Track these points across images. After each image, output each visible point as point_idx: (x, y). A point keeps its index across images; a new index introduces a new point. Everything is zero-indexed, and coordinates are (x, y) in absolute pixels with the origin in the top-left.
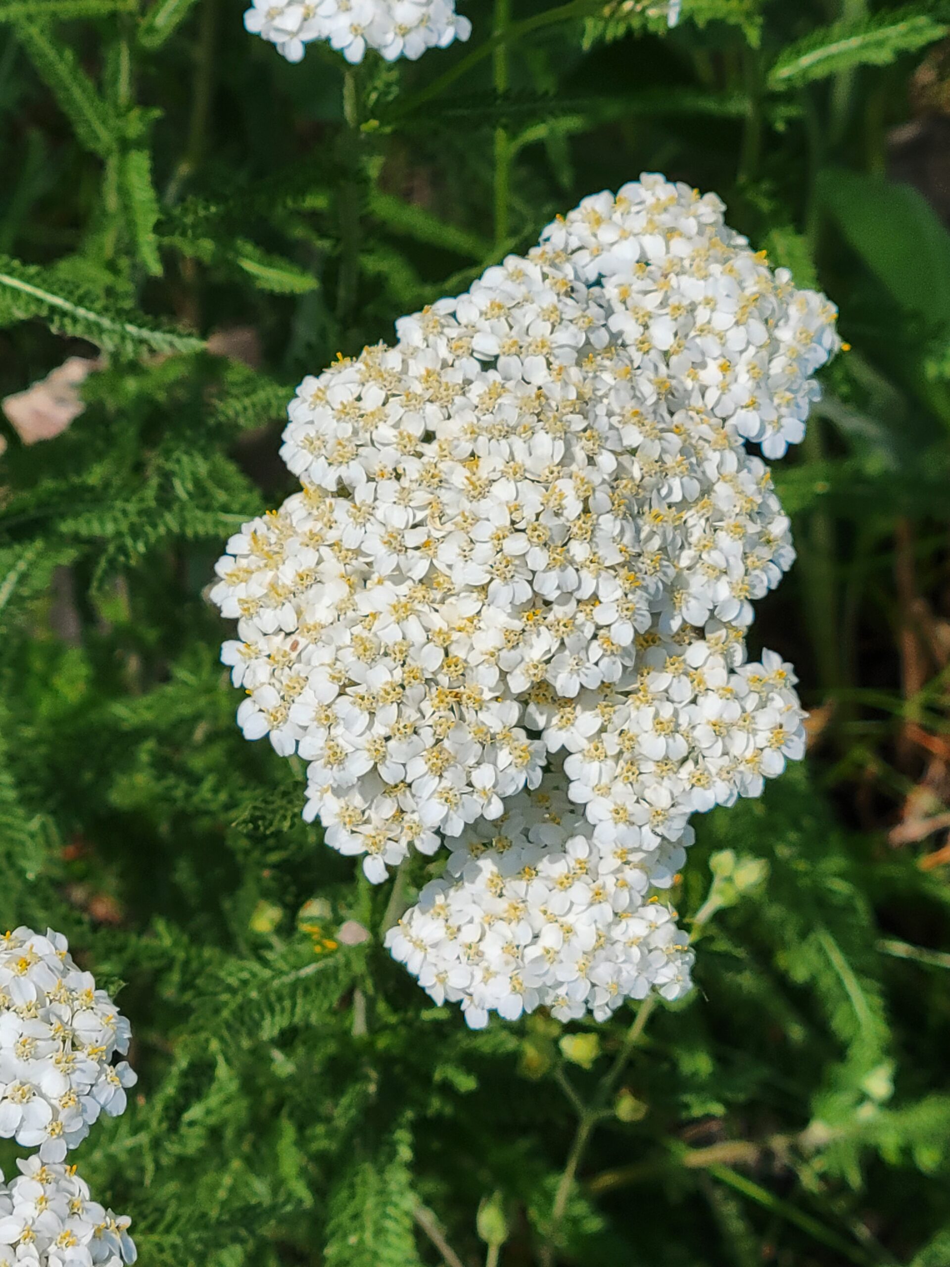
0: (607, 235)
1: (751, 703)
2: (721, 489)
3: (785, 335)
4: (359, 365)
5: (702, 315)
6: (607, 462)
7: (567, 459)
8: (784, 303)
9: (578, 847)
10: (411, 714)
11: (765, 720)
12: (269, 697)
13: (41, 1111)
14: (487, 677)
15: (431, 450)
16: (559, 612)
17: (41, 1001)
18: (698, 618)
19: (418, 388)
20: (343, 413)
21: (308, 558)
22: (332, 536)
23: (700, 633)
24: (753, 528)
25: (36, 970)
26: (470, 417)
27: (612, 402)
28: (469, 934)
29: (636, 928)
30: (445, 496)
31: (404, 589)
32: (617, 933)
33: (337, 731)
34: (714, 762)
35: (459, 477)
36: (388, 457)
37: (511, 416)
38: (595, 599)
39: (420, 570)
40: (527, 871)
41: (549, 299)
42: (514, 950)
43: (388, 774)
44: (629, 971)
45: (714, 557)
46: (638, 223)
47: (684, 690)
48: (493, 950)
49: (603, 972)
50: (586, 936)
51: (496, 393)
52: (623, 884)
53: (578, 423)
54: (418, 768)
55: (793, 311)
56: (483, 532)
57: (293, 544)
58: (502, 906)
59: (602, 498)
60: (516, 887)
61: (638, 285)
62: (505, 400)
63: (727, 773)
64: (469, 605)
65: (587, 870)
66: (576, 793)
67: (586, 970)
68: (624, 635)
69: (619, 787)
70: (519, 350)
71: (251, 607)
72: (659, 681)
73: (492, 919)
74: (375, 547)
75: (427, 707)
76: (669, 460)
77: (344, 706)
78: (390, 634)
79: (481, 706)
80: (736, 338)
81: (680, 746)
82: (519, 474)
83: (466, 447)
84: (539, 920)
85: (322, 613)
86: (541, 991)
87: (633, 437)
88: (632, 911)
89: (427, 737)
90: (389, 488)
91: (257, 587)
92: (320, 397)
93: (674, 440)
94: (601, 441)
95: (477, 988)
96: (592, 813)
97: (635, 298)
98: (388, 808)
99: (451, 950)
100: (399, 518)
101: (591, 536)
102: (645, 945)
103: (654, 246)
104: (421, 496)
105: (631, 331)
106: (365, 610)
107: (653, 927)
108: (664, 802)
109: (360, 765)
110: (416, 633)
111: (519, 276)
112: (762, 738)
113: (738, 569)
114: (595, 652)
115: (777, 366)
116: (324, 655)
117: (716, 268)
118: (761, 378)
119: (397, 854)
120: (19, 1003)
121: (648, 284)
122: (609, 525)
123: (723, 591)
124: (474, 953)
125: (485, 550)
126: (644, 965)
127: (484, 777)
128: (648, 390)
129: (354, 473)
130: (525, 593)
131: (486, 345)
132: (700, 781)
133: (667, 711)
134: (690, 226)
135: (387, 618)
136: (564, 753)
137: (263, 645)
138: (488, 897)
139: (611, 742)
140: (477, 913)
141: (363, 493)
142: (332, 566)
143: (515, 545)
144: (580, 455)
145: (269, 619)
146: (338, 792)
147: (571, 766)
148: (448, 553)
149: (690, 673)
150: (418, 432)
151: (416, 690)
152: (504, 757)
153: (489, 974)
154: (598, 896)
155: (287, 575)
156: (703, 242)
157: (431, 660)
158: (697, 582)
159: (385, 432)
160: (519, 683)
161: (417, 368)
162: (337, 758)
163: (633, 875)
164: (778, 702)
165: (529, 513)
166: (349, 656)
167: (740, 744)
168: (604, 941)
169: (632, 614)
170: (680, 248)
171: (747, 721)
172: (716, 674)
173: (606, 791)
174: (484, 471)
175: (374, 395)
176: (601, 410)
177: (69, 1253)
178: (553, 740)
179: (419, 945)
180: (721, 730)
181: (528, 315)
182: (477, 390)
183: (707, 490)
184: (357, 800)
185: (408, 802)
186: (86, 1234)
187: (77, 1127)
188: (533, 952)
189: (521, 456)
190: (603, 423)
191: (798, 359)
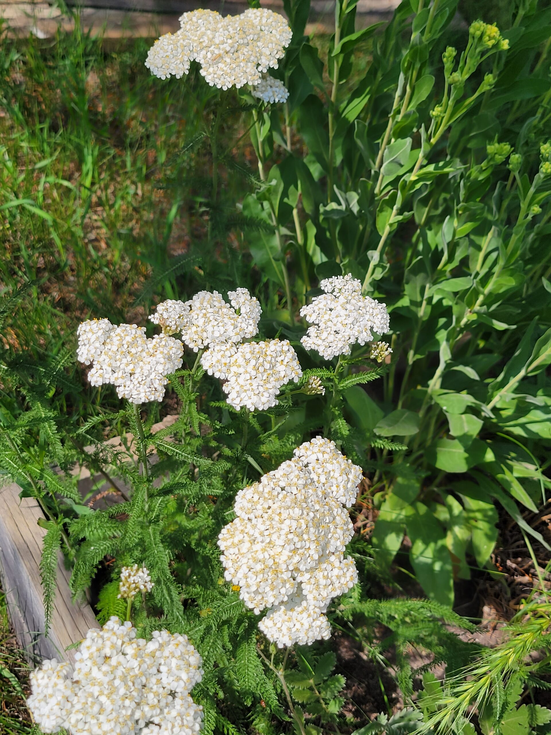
0: (309, 453)
1: (345, 570)
2: (338, 518)
3: (351, 477)
4: (252, 489)
5: (332, 473)
6: (312, 515)
7: (302, 514)
8: (350, 469)
9: (304, 603)
10: (266, 576)
11: (349, 574)
12: (232, 571)
13: (182, 684)
14: (284, 567)
15: (270, 511)
16: (300, 551)
17: (181, 655)
18: (332, 549)
19: (266, 495)
20: (249, 501)
21: (241, 536)
22: (246, 531)
23: (333, 553)
24: (345, 528)
25: (180, 647)
26: (279, 503)
27: (312, 498)
28: (279, 625)
29: (318, 623)
30: (274, 523)
31: (264, 544)
32: (314, 624)
33: (248, 580)
34: (337, 585)
35: (277, 518)
36: (259, 513)
37: (289, 504)
38: (309, 548)
39: (268, 540)
40: (292, 609)
41: (297, 472)
42: (290, 629)
43: (260, 590)
44: (316, 633)
45: (336, 536)
46: (316, 450)
47: (329, 568)
48: (284, 629)
49: (310, 634)
50: (306, 626)
51: (285, 497)
52: (315, 612)
53: (305, 505)
54: (268, 589)
55: (352, 471)
56: (283, 532)
57: (237, 533)
58: (286, 618)
59: (311, 524)
60: (289, 613)
61: (317, 466)
62: (287, 499)
63: (340, 588)
64: (280, 549)
65: (306, 609)
66: (304, 592)
67: (306, 634)
68: (316, 557)
69: (314, 591)
70: (290, 485)
71: (227, 548)
72: (324, 566)
73: (284, 621)
74: (257, 535)
75: (270, 574)
76: (326, 513)
77: (250, 574)
78: (260, 556)
79: (282, 573)
80: (340, 479)
81: (329, 582)
82: (291, 518)
83: (278, 511)
84: (295, 622)
85: (244, 550)
86: (296, 639)
87: (317, 507)
88: (317, 619)
89: (270, 582)
90: (260, 520)
91: (229, 543)
92: (244, 497)
93: (327, 507)
94: (310, 509)
95: (281, 638)
96: (308, 597)
97: (316, 470)
98: (260, 597)
99: (275, 629)
100: (263, 528)
101: (308, 533)
102: (320, 627)
103: (320, 456)
104: (268, 523)
105: (316, 479)
106: (254, 549)
107: (322, 623)
108: (325, 595)
109: (254, 588)
110: (267, 557)
111: (289, 466)
112: (348, 579)
113: (342, 538)
114: (309, 560)
115: (349, 485)
116: (245, 560)
117: (334, 461)
118: (346, 488)
119: (262, 608)
120: (176, 656)
121: (319, 466)
122: (312, 530)
123: (338, 543)
124: (280, 630)
125: (283, 537)
126: (320, 632)
127: (283, 591)
128: (320, 494)
129: (252, 516)
130: (293, 547)
131: (282, 484)
132: (334, 590)
133: (326, 573)
134: (328, 450)
135: (260, 552)
136: (301, 583)
137: (230, 557)
138: (283, 615)
139: (313, 581)
140: (281, 620)
141: (254, 521)
142: (247, 538)
143: (290, 536)
144: (305, 513)
145: (232, 551)
146: (248, 593)
147: (303, 586)
148: (274, 537)
149: (331, 563)
150: (267, 507)
151: (267, 570)
152: (288, 586)
153: (283, 635)
154: (309, 616)
155: (236, 540)
156: (331, 454)
157: (270, 562)
158: (332, 541)
159: (259, 507)
160: (291, 568)
161: (267, 490)
162: (248, 586)
163: (317, 610)
164: (351, 569)
165: (293, 528)
166: (251, 561)
167: (343, 580)
168: (311, 626)
169: (317, 551)
170: (326, 456)
171: (344, 574)
172: (337, 564)
173: (311, 592)
174: (283, 517)
175: (256, 497)
176: (309, 501)
177: (188, 718)
178: (299, 579)
179: (267, 627)
180: (338, 577)
181: (292, 476)
182: (281, 496)
183: (334, 519)
184: (253, 595)
185: (265, 595)
186: (192, 713)
187: (190, 687)
188: (294, 630)
189: (291, 513)
190: (310, 504)
191: (354, 483)
